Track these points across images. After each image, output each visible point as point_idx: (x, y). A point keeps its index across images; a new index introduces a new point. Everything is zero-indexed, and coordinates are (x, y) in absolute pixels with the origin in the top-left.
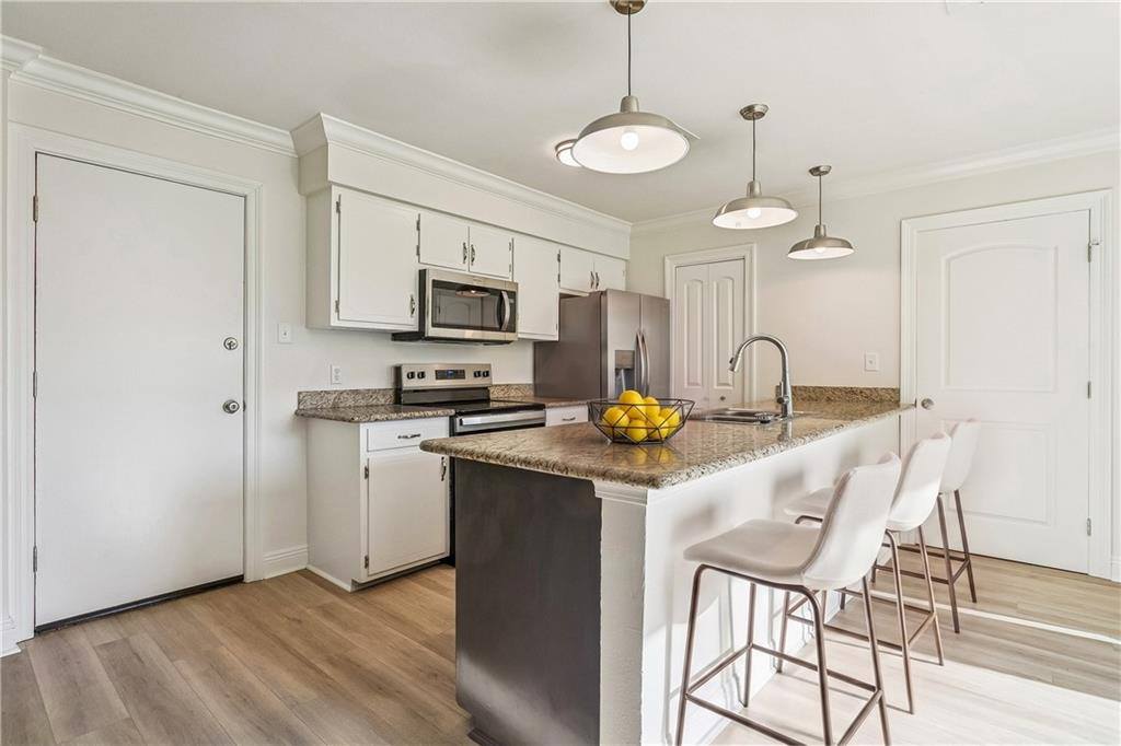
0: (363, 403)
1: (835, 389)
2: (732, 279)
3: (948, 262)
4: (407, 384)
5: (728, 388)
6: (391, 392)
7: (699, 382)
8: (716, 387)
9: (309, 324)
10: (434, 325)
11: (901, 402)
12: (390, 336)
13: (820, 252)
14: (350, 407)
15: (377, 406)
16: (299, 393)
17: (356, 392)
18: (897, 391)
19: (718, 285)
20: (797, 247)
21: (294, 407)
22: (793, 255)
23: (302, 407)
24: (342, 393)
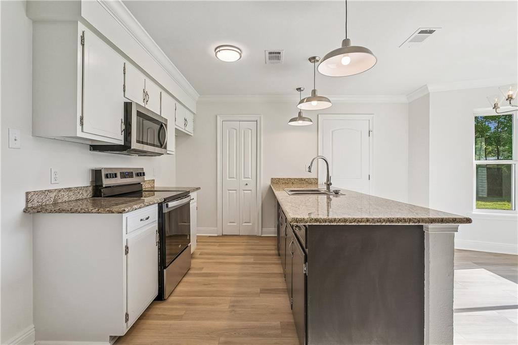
0: (74, 198)
1: (295, 179)
2: (251, 130)
3: (332, 132)
4: (106, 182)
5: (249, 179)
6: (91, 189)
7: (235, 177)
8: (243, 179)
9: (37, 133)
10: (138, 142)
11: (319, 183)
12: (89, 147)
13: (300, 123)
14: (65, 202)
15: (82, 199)
16: (27, 193)
17: (69, 189)
18: (317, 179)
19: (244, 132)
20: (292, 120)
21: (23, 206)
22: (290, 123)
23: (30, 205)
24: (60, 191)
